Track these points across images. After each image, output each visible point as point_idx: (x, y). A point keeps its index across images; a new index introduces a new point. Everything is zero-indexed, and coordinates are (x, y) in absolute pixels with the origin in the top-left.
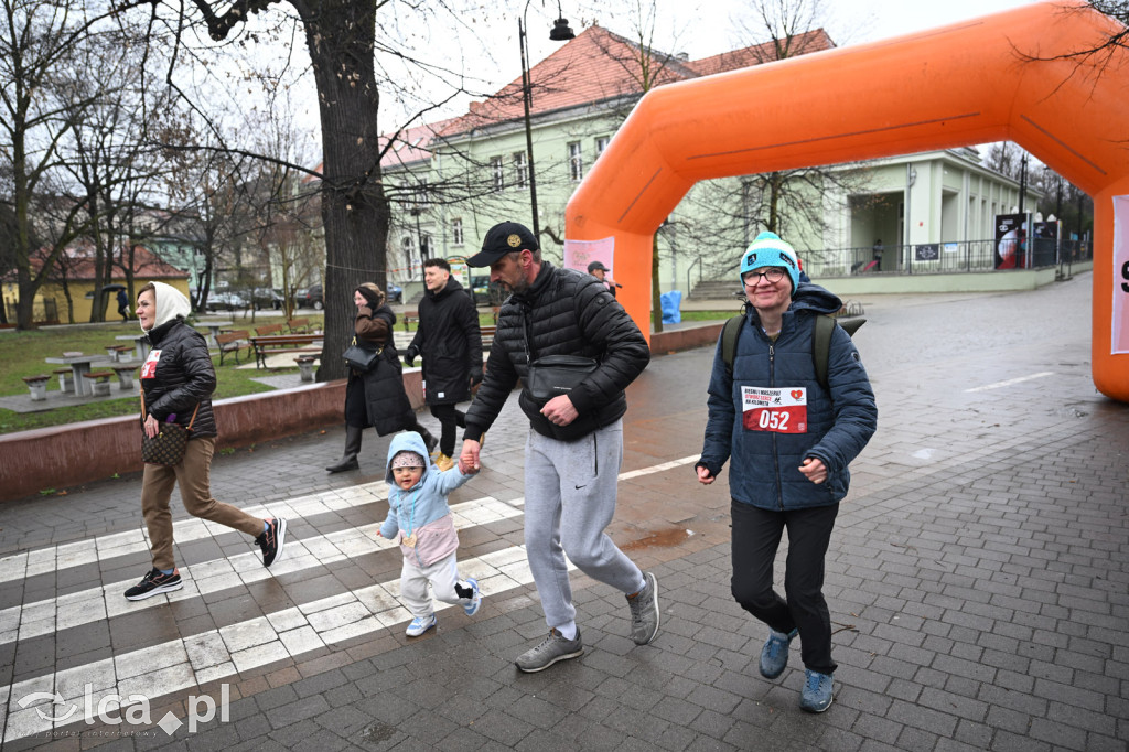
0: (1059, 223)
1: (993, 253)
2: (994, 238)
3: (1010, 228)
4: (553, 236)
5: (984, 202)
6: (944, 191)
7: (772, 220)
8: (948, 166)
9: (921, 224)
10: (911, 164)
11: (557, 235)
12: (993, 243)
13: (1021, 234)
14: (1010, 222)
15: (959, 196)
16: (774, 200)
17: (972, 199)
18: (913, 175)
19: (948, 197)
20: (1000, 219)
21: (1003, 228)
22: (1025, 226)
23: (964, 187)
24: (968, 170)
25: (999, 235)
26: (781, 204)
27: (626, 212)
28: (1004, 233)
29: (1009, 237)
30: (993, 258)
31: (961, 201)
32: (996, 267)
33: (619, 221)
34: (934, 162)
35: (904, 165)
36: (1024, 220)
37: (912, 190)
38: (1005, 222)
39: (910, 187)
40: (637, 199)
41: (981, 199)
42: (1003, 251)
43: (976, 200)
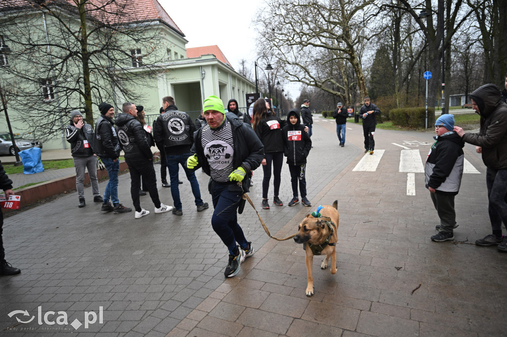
0: (272, 100)
2: (246, 106)
3: (253, 101)
5: (239, 90)
6: (220, 82)
8: (220, 69)
10: (202, 66)
12: (246, 109)
14: (253, 98)
15: (227, 85)
17: (233, 88)
18: (203, 72)
19: (222, 86)
20: (248, 96)
21: (250, 101)
23: (229, 82)
24: (230, 73)
25: (248, 105)
28: (251, 103)
29: (253, 106)
31: (229, 88)
34: (213, 66)
35: (198, 67)
37: (204, 81)
38: (250, 98)
39: (203, 79)
41: (237, 88)
43: (235, 88)
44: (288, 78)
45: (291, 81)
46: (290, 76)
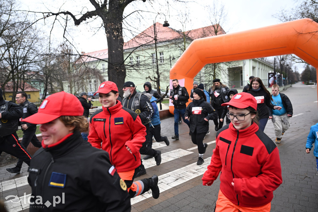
0: (282, 75)
1: (268, 83)
3: (272, 76)
4: (151, 79)
5: (262, 69)
6: (253, 66)
7: (214, 74)
8: (253, 60)
9: (247, 75)
11: (152, 78)
13: (275, 78)
14: (272, 75)
16: (215, 69)
17: (259, 69)
18: (245, 62)
19: (254, 68)
20: (269, 74)
21: (270, 76)
22: (276, 76)
23: (257, 65)
25: (269, 78)
26: (216, 70)
27: (188, 72)
28: (271, 77)
29: (272, 79)
30: (268, 84)
31: (257, 69)
32: (269, 87)
33: (186, 74)
36: (276, 74)
38: (271, 75)
39: (244, 65)
40: (191, 69)
42: (270, 82)
44: (295, 61)
45: (297, 62)
46: (296, 59)
